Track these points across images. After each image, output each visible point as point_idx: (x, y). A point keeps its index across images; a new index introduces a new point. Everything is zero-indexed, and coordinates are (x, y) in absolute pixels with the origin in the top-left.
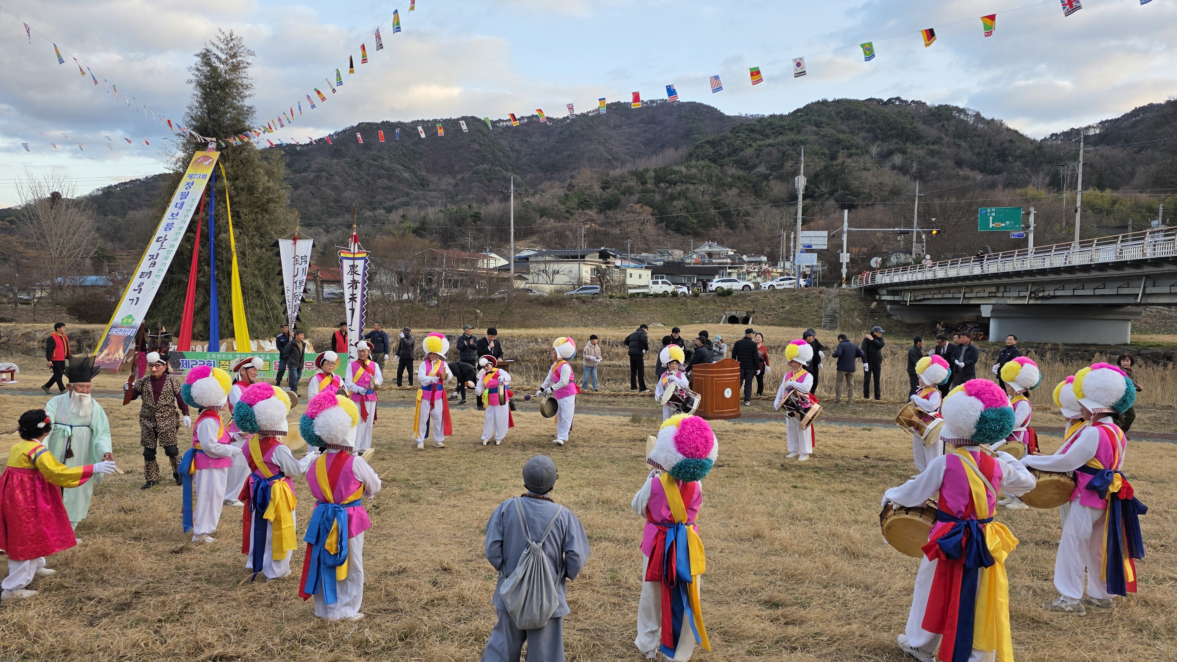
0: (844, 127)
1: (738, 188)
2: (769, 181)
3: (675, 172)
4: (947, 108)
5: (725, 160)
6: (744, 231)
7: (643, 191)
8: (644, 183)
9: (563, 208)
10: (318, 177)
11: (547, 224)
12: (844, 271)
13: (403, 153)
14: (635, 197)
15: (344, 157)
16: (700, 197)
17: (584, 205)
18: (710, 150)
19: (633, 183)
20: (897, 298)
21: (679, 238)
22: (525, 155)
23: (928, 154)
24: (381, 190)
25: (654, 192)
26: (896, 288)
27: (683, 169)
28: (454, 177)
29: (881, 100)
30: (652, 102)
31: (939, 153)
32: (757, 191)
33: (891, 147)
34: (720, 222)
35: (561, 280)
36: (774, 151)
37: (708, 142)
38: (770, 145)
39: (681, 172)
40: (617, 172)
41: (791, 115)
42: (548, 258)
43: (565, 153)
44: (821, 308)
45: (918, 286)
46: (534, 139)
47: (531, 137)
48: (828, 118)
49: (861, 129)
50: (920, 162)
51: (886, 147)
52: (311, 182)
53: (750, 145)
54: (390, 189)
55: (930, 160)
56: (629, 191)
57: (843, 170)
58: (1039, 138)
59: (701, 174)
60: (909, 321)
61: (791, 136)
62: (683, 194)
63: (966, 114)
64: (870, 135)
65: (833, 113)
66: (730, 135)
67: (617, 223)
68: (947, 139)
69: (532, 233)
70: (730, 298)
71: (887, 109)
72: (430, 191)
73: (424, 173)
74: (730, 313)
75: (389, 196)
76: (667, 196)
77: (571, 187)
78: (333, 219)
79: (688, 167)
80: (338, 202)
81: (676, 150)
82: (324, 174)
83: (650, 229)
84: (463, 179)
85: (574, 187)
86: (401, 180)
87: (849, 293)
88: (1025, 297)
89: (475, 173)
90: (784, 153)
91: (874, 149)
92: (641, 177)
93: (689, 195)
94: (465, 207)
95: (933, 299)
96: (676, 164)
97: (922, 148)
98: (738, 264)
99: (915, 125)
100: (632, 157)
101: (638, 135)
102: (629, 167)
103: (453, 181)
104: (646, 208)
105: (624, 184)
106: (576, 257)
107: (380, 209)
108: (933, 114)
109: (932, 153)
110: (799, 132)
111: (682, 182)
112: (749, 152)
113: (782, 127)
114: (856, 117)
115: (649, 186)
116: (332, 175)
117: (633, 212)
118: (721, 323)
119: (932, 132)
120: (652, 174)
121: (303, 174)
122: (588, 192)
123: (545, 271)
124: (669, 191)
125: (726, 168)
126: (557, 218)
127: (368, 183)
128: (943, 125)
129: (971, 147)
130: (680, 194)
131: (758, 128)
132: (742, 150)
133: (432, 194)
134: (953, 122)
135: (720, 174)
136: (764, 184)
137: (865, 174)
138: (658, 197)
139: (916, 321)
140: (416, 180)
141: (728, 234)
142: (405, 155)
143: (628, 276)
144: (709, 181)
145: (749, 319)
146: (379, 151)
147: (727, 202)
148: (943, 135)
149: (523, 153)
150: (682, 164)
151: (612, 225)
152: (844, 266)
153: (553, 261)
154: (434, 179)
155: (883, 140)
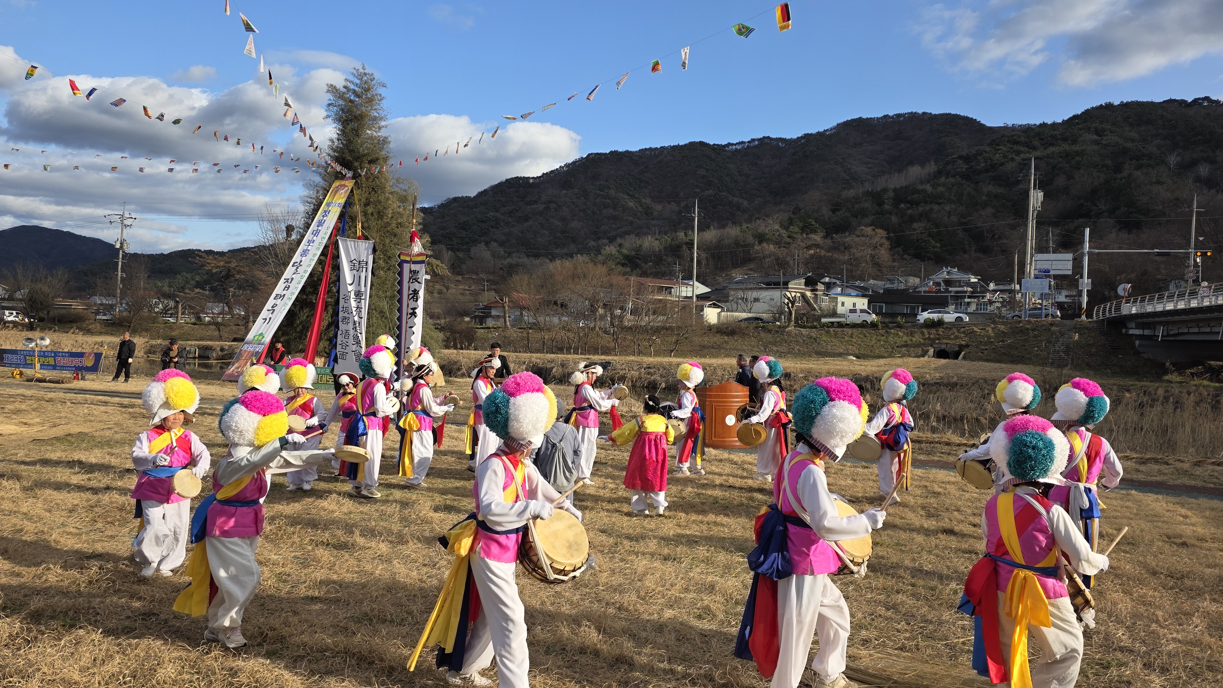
0: (1134, 135)
1: (994, 207)
3: (918, 192)
5: (981, 176)
6: (996, 256)
7: (878, 213)
8: (880, 204)
9: (784, 233)
10: (547, 208)
11: (766, 250)
12: (1084, 299)
13: (629, 182)
14: (869, 219)
15: (573, 188)
16: (946, 219)
17: (809, 229)
18: (963, 167)
19: (867, 204)
20: (1147, 332)
21: (915, 263)
22: (754, 179)
24: (606, 220)
25: (891, 213)
26: (1145, 320)
27: (928, 188)
28: (680, 204)
29: (1184, 101)
33: (1195, 156)
34: (969, 246)
35: (760, 307)
37: (961, 157)
39: (926, 191)
40: (852, 193)
41: (1066, 123)
42: (749, 285)
43: (797, 175)
44: (1050, 342)
45: (1170, 318)
46: (764, 162)
47: (762, 160)
48: (1113, 124)
49: (1156, 136)
51: (1188, 156)
52: (541, 214)
53: (1013, 160)
54: (615, 218)
56: (862, 213)
57: (1128, 184)
59: (950, 192)
61: (1065, 147)
62: (925, 216)
64: (1168, 142)
65: (1120, 118)
66: (988, 148)
67: (846, 248)
69: (749, 261)
70: (935, 330)
71: (1191, 111)
72: (654, 219)
73: (648, 202)
74: (939, 346)
75: (613, 226)
76: (906, 218)
77: (797, 210)
79: (936, 186)
80: (565, 232)
81: (923, 167)
82: (553, 206)
83: (884, 254)
85: (800, 210)
86: (626, 209)
87: (1089, 325)
90: (1055, 166)
91: (1173, 159)
92: (878, 198)
93: (933, 216)
94: (682, 234)
95: (1188, 333)
96: (922, 183)
98: (980, 292)
100: (872, 176)
101: (882, 152)
102: (866, 187)
103: (678, 208)
104: (879, 231)
105: (857, 206)
110: (1074, 142)
111: (926, 202)
112: (1010, 167)
113: (1055, 136)
114: (1149, 122)
115: (887, 207)
116: (560, 207)
117: (863, 236)
118: (926, 358)
120: (891, 194)
121: (534, 206)
122: (815, 215)
123: (745, 299)
124: (909, 211)
125: (981, 185)
126: (778, 243)
127: (594, 213)
130: (922, 215)
131: (1023, 139)
132: (1002, 164)
133: (656, 222)
135: (973, 193)
137: (1157, 188)
138: (894, 219)
140: (640, 209)
142: (631, 185)
143: (839, 305)
144: (959, 200)
145: (960, 354)
146: (607, 181)
147: (979, 224)
149: (752, 177)
150: (928, 182)
151: (839, 250)
152: (1085, 294)
153: (757, 289)
154: (658, 207)
155: (1185, 148)
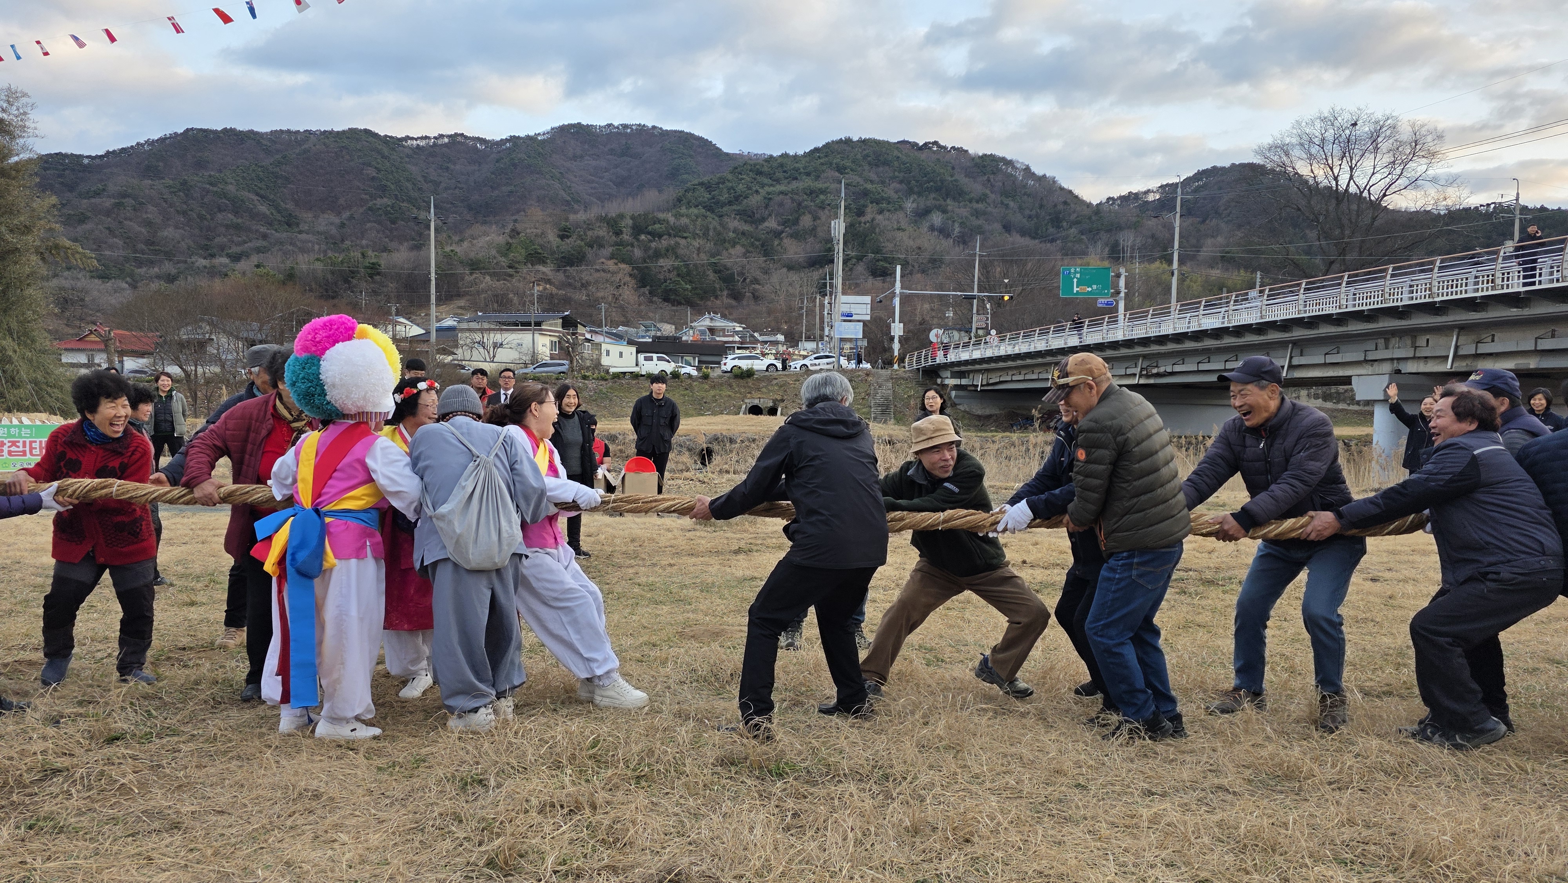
0: (873, 176)
1: (743, 246)
2: (781, 239)
3: (659, 221)
4: (992, 158)
5: (725, 209)
6: (752, 302)
7: (616, 244)
8: (618, 233)
9: (504, 261)
10: (118, 205)
11: (482, 282)
12: (896, 346)
13: (258, 176)
14: (608, 251)
15: (163, 178)
16: (695, 256)
17: (535, 257)
18: (704, 195)
19: (602, 232)
20: (964, 382)
21: (668, 307)
22: (446, 189)
23: (972, 215)
24: (223, 230)
25: (632, 245)
26: (963, 368)
27: (670, 218)
28: (339, 214)
29: (916, 144)
30: (625, 126)
31: (984, 213)
32: (767, 251)
33: (929, 203)
34: (721, 290)
35: (505, 356)
36: (787, 201)
37: (701, 184)
38: (782, 193)
39: (668, 222)
40: (581, 216)
41: (806, 155)
42: (486, 326)
43: (504, 189)
44: (869, 395)
45: (993, 365)
46: (458, 167)
47: (455, 164)
48: (853, 162)
49: (893, 178)
50: (962, 224)
51: (923, 203)
52: (108, 213)
53: (757, 192)
54: (237, 227)
55: (976, 222)
56: (597, 243)
57: (873, 229)
58: (1095, 202)
59: (695, 225)
60: (979, 412)
61: (807, 183)
62: (671, 251)
63: (1014, 167)
64: (904, 186)
65: (859, 156)
66: (730, 177)
67: (583, 285)
68: (993, 196)
69: (459, 296)
70: (750, 382)
71: (923, 156)
72: (300, 232)
73: (290, 206)
74: (751, 401)
75: (235, 239)
76: (651, 252)
77: (515, 233)
78: (144, 269)
79: (678, 216)
80: (152, 244)
81: (660, 191)
82: (129, 201)
83: (629, 294)
84: (351, 217)
85: (518, 234)
86: (254, 215)
87: (904, 375)
88: (1135, 375)
89: (370, 209)
90: (799, 204)
91: (909, 205)
92: (613, 224)
93: (680, 252)
94: (356, 254)
95: (1012, 381)
96: (660, 210)
97: (965, 206)
98: (750, 343)
99: (956, 177)
100: (599, 199)
101: (607, 170)
102: (595, 211)
103: (337, 221)
104: (623, 266)
105: (590, 233)
106: (529, 324)
107: (221, 256)
108: (976, 165)
109: (977, 214)
110: (817, 178)
111: (670, 235)
112: (755, 200)
113: (797, 170)
114: (886, 163)
115: (626, 237)
116: (142, 204)
117: (604, 271)
118: (741, 414)
119: (976, 187)
120: (629, 222)
121: (93, 200)
122: (539, 240)
123: (482, 344)
124: (653, 245)
125: (726, 219)
126: (495, 275)
127: (201, 217)
128: (989, 180)
129: (1021, 208)
130: (668, 250)
131: (766, 169)
132: (746, 197)
133: (304, 236)
134: (1000, 177)
135: (718, 227)
136: (776, 243)
137: (899, 234)
138: (638, 253)
139: (988, 412)
140: (278, 217)
141: (732, 307)
142: (261, 180)
143: (604, 353)
144: (706, 235)
145: (776, 410)
146: (220, 171)
147: (729, 265)
148: (988, 192)
149: (443, 185)
150: (668, 210)
151: (575, 288)
152: (896, 340)
153: (494, 330)
154: (308, 216)
155: (919, 194)
